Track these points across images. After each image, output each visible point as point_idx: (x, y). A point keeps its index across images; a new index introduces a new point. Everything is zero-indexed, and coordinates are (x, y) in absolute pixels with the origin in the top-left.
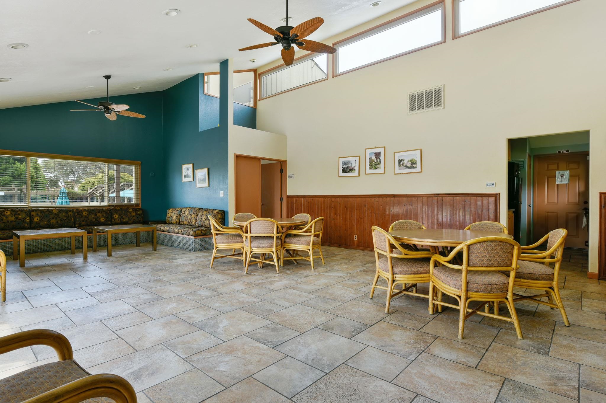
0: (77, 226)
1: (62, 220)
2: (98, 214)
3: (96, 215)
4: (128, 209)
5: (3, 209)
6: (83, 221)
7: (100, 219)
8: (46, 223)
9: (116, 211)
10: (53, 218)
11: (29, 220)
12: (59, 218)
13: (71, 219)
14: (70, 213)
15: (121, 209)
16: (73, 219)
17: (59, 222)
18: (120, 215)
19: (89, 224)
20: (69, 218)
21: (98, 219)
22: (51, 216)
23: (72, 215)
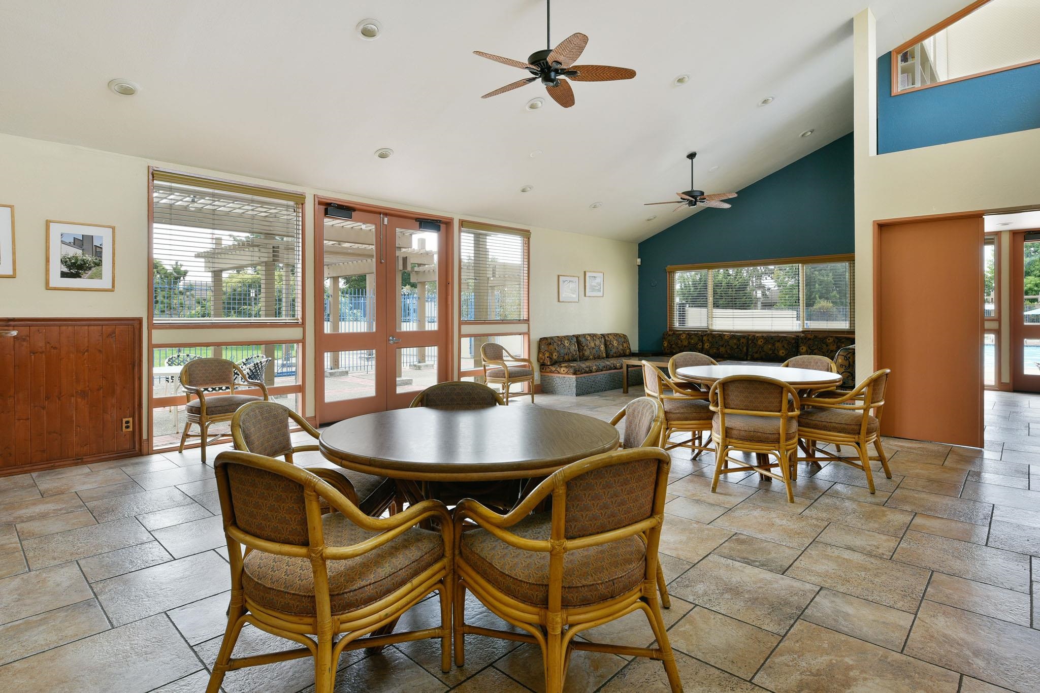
0: (749, 358)
1: (732, 348)
2: (777, 344)
3: (774, 345)
4: (826, 338)
5: (681, 332)
6: (757, 353)
7: (778, 352)
8: (715, 351)
9: (805, 341)
10: (722, 346)
11: (701, 346)
12: (729, 346)
13: (743, 348)
14: (742, 340)
15: (816, 337)
16: (745, 348)
17: (728, 351)
18: (809, 348)
19: (764, 357)
20: (740, 347)
21: (776, 352)
22: (721, 343)
23: (744, 343)
